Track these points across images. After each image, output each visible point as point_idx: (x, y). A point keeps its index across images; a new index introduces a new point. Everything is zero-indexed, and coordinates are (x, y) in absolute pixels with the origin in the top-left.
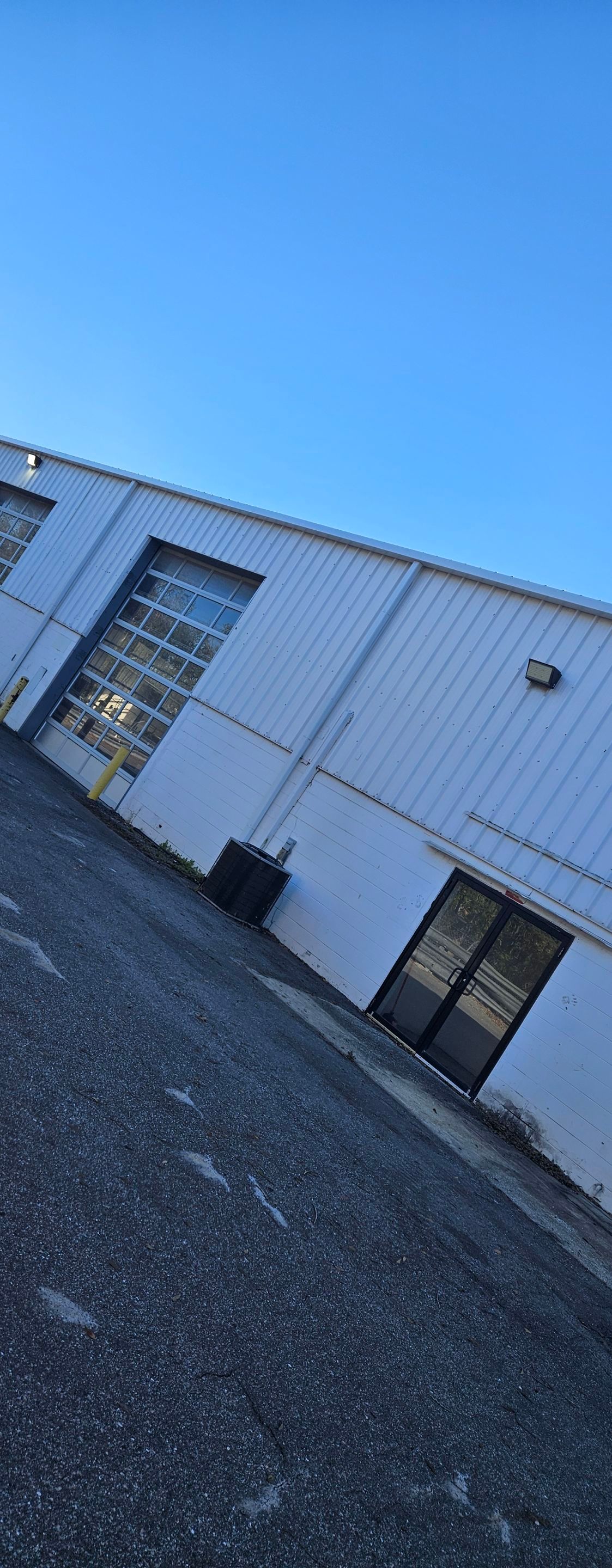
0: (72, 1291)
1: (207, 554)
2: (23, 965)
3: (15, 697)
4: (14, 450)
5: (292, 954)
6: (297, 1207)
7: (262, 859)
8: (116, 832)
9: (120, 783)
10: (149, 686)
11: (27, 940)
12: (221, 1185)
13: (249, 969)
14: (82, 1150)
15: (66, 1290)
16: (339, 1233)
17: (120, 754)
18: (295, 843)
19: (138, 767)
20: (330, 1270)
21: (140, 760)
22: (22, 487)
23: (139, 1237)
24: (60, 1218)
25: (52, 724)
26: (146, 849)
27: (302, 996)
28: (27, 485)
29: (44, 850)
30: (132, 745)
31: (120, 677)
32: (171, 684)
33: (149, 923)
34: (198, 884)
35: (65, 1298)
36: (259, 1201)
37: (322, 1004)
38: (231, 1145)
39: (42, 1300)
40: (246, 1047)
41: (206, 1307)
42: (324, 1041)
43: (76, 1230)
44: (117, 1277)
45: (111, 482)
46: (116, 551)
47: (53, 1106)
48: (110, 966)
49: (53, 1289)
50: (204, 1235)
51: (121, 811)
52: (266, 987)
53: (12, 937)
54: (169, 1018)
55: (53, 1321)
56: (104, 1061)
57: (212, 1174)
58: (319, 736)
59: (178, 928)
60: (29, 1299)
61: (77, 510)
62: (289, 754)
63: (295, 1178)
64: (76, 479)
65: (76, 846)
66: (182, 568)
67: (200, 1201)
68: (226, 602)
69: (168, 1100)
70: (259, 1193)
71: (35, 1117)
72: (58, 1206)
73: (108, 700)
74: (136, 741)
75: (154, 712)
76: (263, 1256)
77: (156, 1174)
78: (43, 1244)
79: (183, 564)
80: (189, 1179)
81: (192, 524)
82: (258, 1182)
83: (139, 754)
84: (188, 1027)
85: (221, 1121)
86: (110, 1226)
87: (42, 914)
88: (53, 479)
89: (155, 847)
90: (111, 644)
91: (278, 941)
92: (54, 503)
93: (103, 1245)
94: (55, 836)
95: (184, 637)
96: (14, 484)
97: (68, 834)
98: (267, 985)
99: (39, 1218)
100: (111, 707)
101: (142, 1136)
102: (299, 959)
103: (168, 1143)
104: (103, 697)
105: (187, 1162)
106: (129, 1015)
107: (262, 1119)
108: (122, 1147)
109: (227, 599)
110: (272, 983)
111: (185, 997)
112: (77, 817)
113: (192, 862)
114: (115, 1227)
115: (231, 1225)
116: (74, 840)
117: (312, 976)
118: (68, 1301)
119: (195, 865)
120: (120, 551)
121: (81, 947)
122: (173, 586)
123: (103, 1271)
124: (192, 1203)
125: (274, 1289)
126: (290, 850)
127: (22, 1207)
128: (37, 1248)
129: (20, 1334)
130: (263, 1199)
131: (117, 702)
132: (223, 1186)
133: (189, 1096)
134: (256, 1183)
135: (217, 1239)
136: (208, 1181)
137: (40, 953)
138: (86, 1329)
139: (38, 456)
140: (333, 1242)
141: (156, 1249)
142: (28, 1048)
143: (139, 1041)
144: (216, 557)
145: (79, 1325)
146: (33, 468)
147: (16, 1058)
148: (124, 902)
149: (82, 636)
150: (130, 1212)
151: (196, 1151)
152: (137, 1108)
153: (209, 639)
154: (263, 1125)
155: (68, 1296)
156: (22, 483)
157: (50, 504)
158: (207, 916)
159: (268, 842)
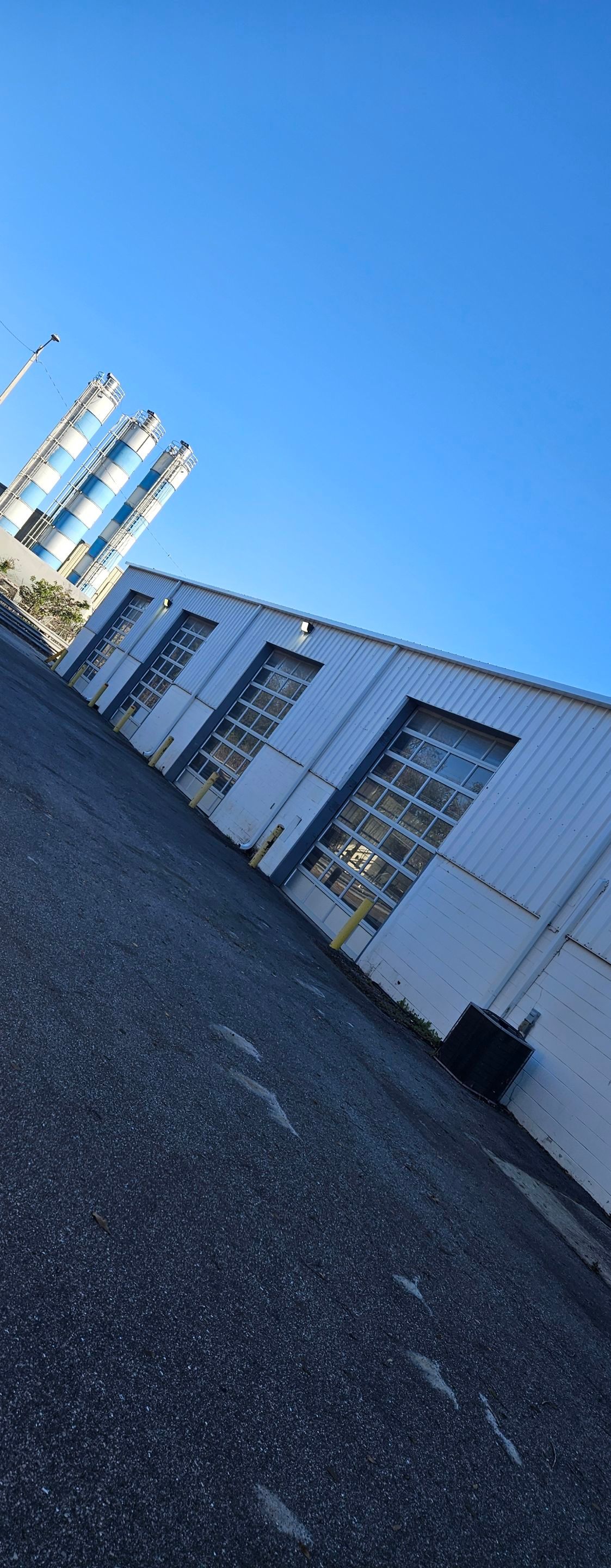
0: (289, 1495)
1: (463, 714)
2: (260, 1116)
3: (270, 844)
4: (290, 618)
5: (532, 1138)
6: (534, 1443)
7: (503, 1029)
8: (355, 985)
9: (362, 934)
10: (395, 839)
11: (265, 1089)
12: (449, 1400)
13: (484, 1149)
14: (306, 1331)
15: (282, 1493)
16: (581, 1484)
17: (363, 907)
18: (538, 1015)
19: (380, 919)
20: (570, 1529)
21: (381, 912)
22: (294, 651)
23: (360, 1445)
24: (280, 1406)
25: (303, 872)
26: (383, 1005)
27: (541, 1187)
28: (299, 649)
29: (286, 998)
30: (376, 898)
31: (367, 830)
32: (419, 840)
33: (383, 1085)
34: (434, 1048)
35: (281, 1503)
36: (491, 1427)
37: (563, 1201)
38: (461, 1353)
39: (258, 1500)
40: (480, 1239)
41: (429, 1546)
42: (566, 1244)
43: (296, 1424)
44: (335, 1489)
45: (375, 646)
46: (375, 710)
47: (280, 1275)
48: (342, 1128)
49: (269, 1488)
50: (429, 1457)
51: (361, 964)
52: (502, 1172)
53: (251, 1085)
54: (400, 1193)
55: (267, 1527)
56: (333, 1232)
57: (440, 1384)
58: (569, 903)
59: (413, 1093)
60: (244, 1496)
61: (341, 672)
62: (536, 919)
63: (532, 1407)
64: (343, 644)
65: (316, 996)
66: (437, 727)
67: (426, 1414)
68: (479, 762)
69: (396, 1289)
70: (491, 1417)
71: (262, 1285)
72: (278, 1390)
73: (355, 850)
74: (380, 894)
75: (399, 866)
76: (494, 1496)
77: (380, 1373)
78: (262, 1433)
79: (438, 724)
80: (414, 1386)
81: (449, 686)
82: (490, 1404)
83: (381, 907)
84: (419, 1207)
85: (451, 1323)
86: (330, 1426)
87: (280, 1064)
88: (321, 645)
89: (392, 1003)
90: (363, 797)
91: (516, 1122)
92: (321, 665)
93: (323, 1447)
94: (297, 983)
95: (433, 794)
96: (287, 648)
97: (310, 983)
98: (504, 1170)
99: (259, 1402)
100: (357, 857)
101: (368, 1326)
102: (539, 1145)
103: (394, 1339)
104: (350, 848)
105: (413, 1365)
106: (359, 1185)
107: (496, 1327)
108: (347, 1334)
109: (479, 758)
110: (509, 1169)
111: (417, 1173)
112: (319, 966)
113: (429, 1024)
114: (335, 1428)
115: (460, 1451)
116: (315, 990)
117: (553, 1166)
118: (283, 1506)
119: (431, 1028)
120: (378, 711)
121: (316, 1103)
122: (426, 744)
123: (321, 1479)
124: (418, 1415)
125: (505, 1539)
126: (533, 1022)
127: (244, 1385)
128: (257, 1437)
129: (233, 1534)
130: (495, 1426)
131: (363, 853)
132: (451, 1401)
133: (418, 1287)
134: (487, 1405)
135: (443, 1465)
136: (435, 1391)
137: (277, 1106)
138: (300, 1544)
139: (311, 623)
140: (574, 1494)
141: (377, 1464)
142: (260, 1207)
143: (369, 1216)
144: (471, 717)
145: (294, 1539)
146: (305, 633)
147: (247, 1216)
148: (361, 1060)
149: (336, 788)
150: (352, 1413)
151: (423, 1353)
152: (363, 1292)
153: (458, 797)
154: (497, 1336)
155: (284, 1501)
156: (295, 648)
157: (318, 666)
158: (442, 1084)
159: (510, 1011)
